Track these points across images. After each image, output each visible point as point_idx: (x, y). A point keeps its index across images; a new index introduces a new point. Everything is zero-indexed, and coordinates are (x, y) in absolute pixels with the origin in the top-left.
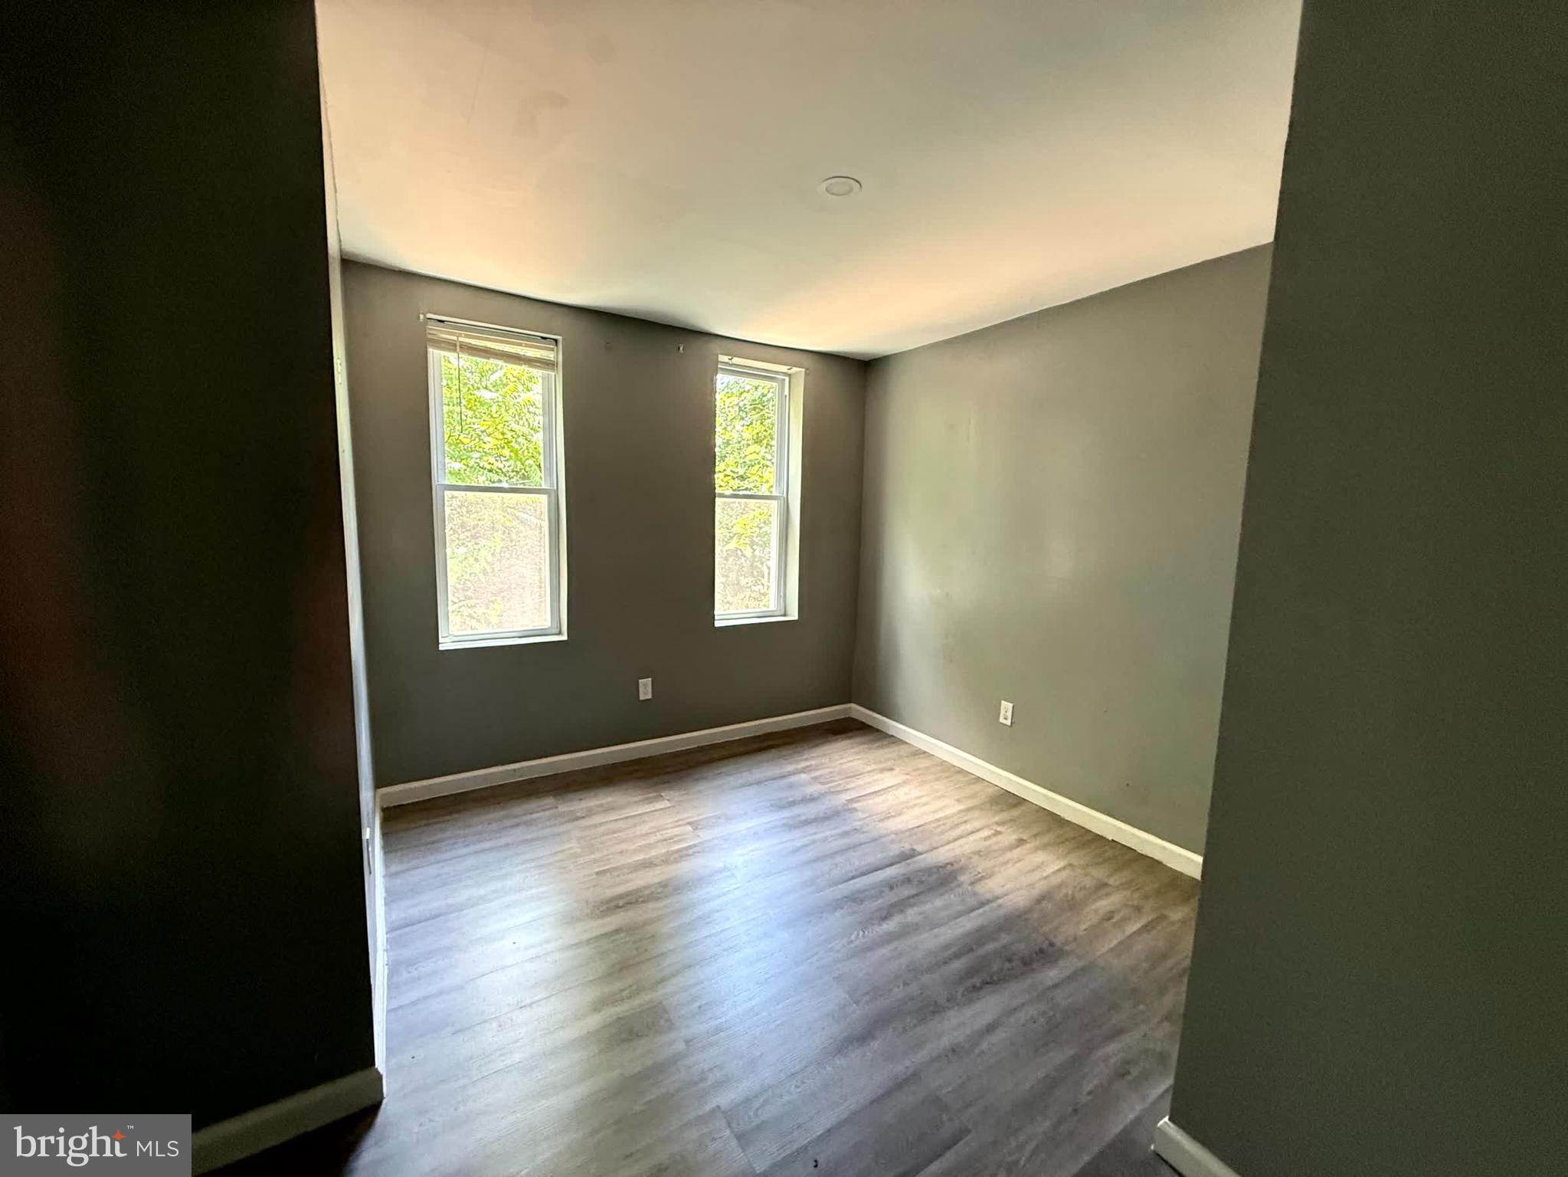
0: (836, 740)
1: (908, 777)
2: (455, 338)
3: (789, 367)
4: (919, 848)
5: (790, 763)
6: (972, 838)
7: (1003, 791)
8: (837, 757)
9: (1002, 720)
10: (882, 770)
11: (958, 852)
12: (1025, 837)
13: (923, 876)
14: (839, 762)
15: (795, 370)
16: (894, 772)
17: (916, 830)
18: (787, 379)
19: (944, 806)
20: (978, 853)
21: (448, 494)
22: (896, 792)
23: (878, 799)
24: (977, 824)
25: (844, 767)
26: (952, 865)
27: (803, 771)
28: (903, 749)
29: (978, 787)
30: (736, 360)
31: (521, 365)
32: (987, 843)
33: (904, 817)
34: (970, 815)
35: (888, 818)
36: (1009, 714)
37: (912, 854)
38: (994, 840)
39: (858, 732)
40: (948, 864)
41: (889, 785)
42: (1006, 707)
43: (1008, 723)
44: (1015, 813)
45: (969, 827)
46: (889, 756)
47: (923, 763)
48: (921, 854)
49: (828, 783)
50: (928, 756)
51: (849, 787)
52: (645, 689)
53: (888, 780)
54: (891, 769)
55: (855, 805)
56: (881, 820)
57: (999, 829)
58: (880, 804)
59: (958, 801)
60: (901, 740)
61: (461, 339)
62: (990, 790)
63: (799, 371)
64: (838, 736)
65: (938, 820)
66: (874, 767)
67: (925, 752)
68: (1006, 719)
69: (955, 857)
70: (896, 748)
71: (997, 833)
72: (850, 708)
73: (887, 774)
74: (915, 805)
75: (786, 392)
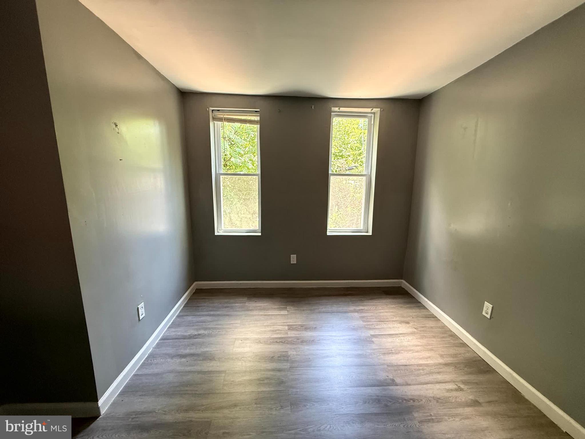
0: (385, 298)
1: (415, 330)
2: (222, 116)
3: (371, 109)
4: (398, 380)
5: (353, 306)
6: (438, 386)
7: (481, 359)
8: (380, 308)
9: (484, 313)
10: (401, 322)
11: (422, 393)
12: (481, 400)
13: (390, 402)
14: (380, 311)
15: (375, 110)
16: (408, 325)
17: (403, 368)
18: (373, 115)
19: (430, 357)
20: (437, 400)
22: (402, 338)
24: (447, 377)
26: (414, 401)
29: (462, 350)
30: (342, 109)
31: (246, 124)
32: (447, 394)
33: (399, 356)
34: (446, 369)
36: (490, 312)
37: (393, 383)
38: (455, 394)
40: (411, 399)
43: (488, 316)
44: (481, 378)
45: (440, 377)
47: (431, 323)
48: (397, 385)
50: (436, 320)
52: (294, 259)
57: (462, 386)
59: (442, 356)
60: (424, 306)
62: (468, 355)
64: (388, 296)
65: (420, 365)
66: (398, 319)
67: (436, 317)
68: (487, 313)
69: (419, 396)
70: (418, 310)
71: (460, 389)
72: (402, 282)
74: (410, 350)
75: (373, 123)
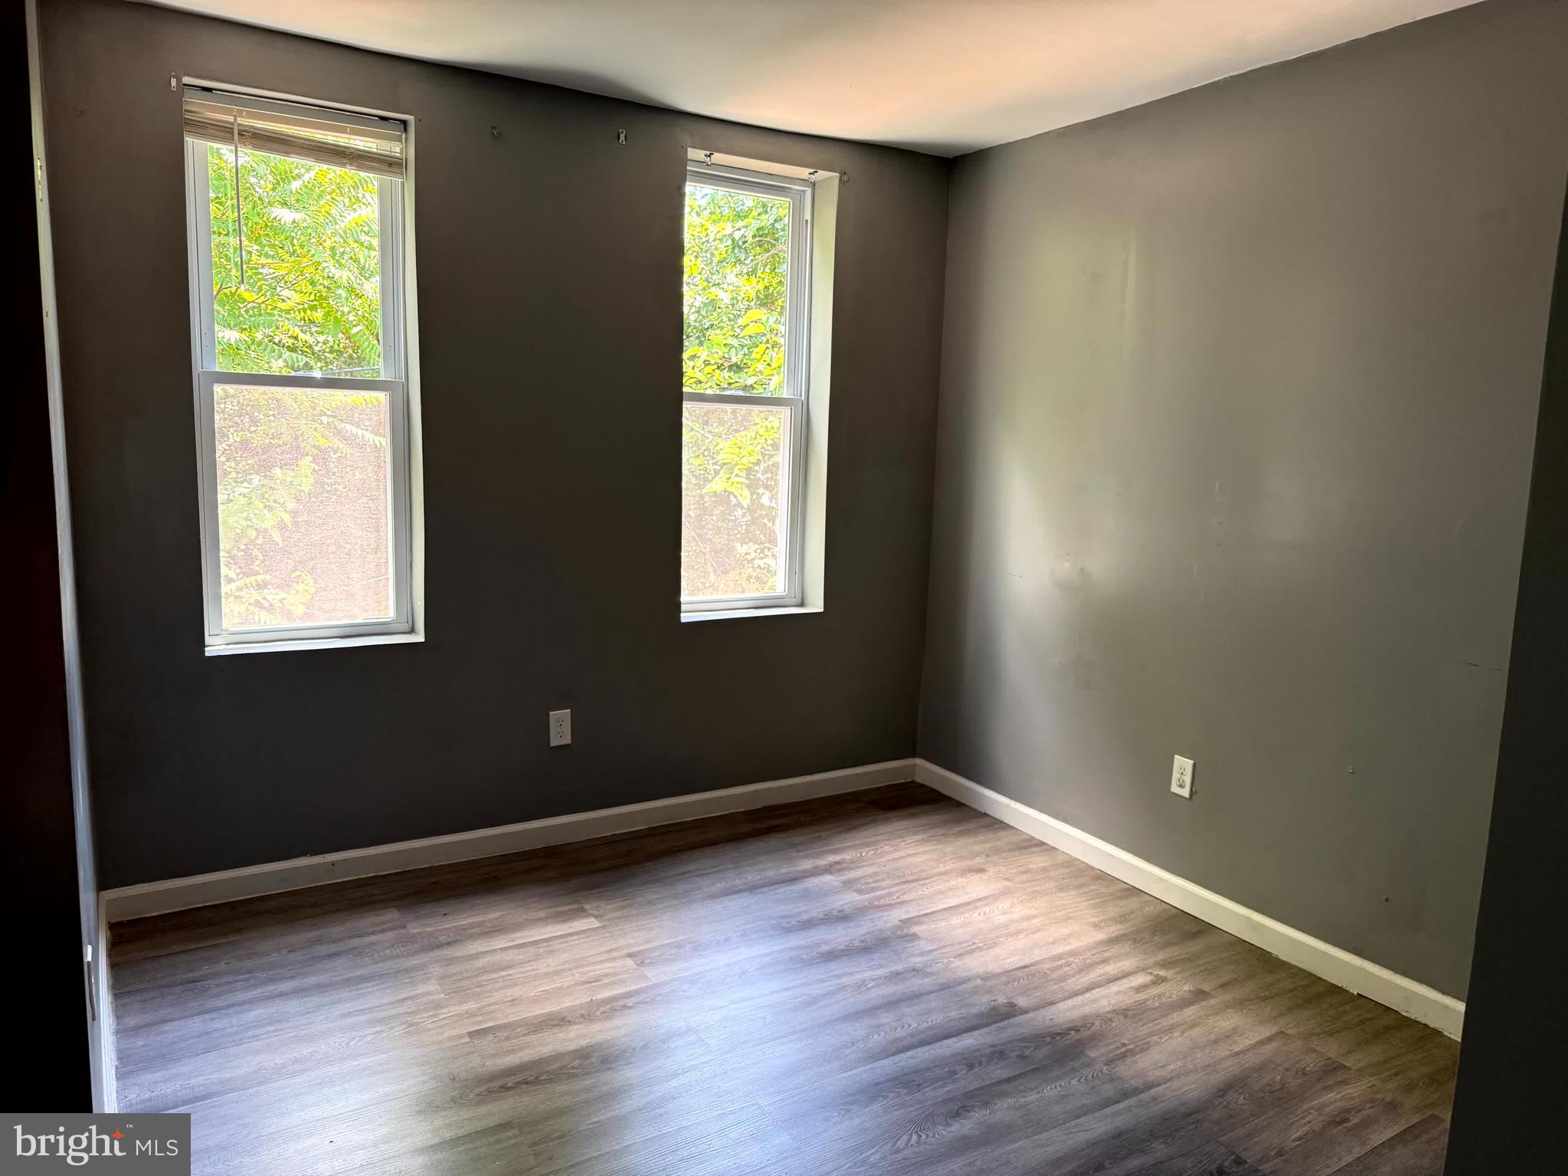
0: (887, 820)
1: (1008, 883)
2: (231, 119)
3: (812, 171)
4: (1022, 1002)
5: (805, 857)
6: (1115, 988)
7: (1175, 911)
8: (887, 848)
9: (1175, 789)
10: (965, 872)
11: (1087, 1010)
12: (1206, 987)
13: (1027, 1047)
14: (891, 856)
15: (822, 174)
16: (985, 876)
17: (1019, 973)
18: (809, 191)
19: (1070, 935)
20: (1124, 1012)
21: (218, 389)
22: (987, 909)
23: (955, 921)
24: (1127, 964)
25: (900, 864)
26: (1078, 1031)
27: (828, 870)
28: (1004, 839)
29: (1132, 903)
30: (719, 158)
31: (343, 165)
32: (1142, 996)
33: (997, 951)
34: (1114, 950)
35: (972, 951)
36: (1188, 779)
37: (1010, 1011)
38: (1154, 991)
39: (924, 807)
40: (1070, 1029)
41: (975, 896)
42: (1182, 767)
43: (1185, 792)
44: (1194, 947)
45: (1111, 969)
46: (977, 848)
47: (1038, 861)
48: (1026, 1012)
49: (874, 889)
50: (1046, 850)
51: (905, 898)
52: (560, 727)
53: (976, 887)
54: (981, 870)
55: (916, 929)
56: (960, 956)
57: (1162, 973)
58: (957, 928)
59: (1095, 925)
60: (1001, 822)
61: (240, 120)
62: (1149, 910)
63: (829, 179)
64: (891, 814)
65: (1060, 957)
66: (950, 866)
67: (1043, 843)
68: (1181, 786)
69: (1085, 1017)
71: (1159, 980)
72: (914, 766)
73: (975, 878)
74: (1019, 932)
75: (808, 216)
